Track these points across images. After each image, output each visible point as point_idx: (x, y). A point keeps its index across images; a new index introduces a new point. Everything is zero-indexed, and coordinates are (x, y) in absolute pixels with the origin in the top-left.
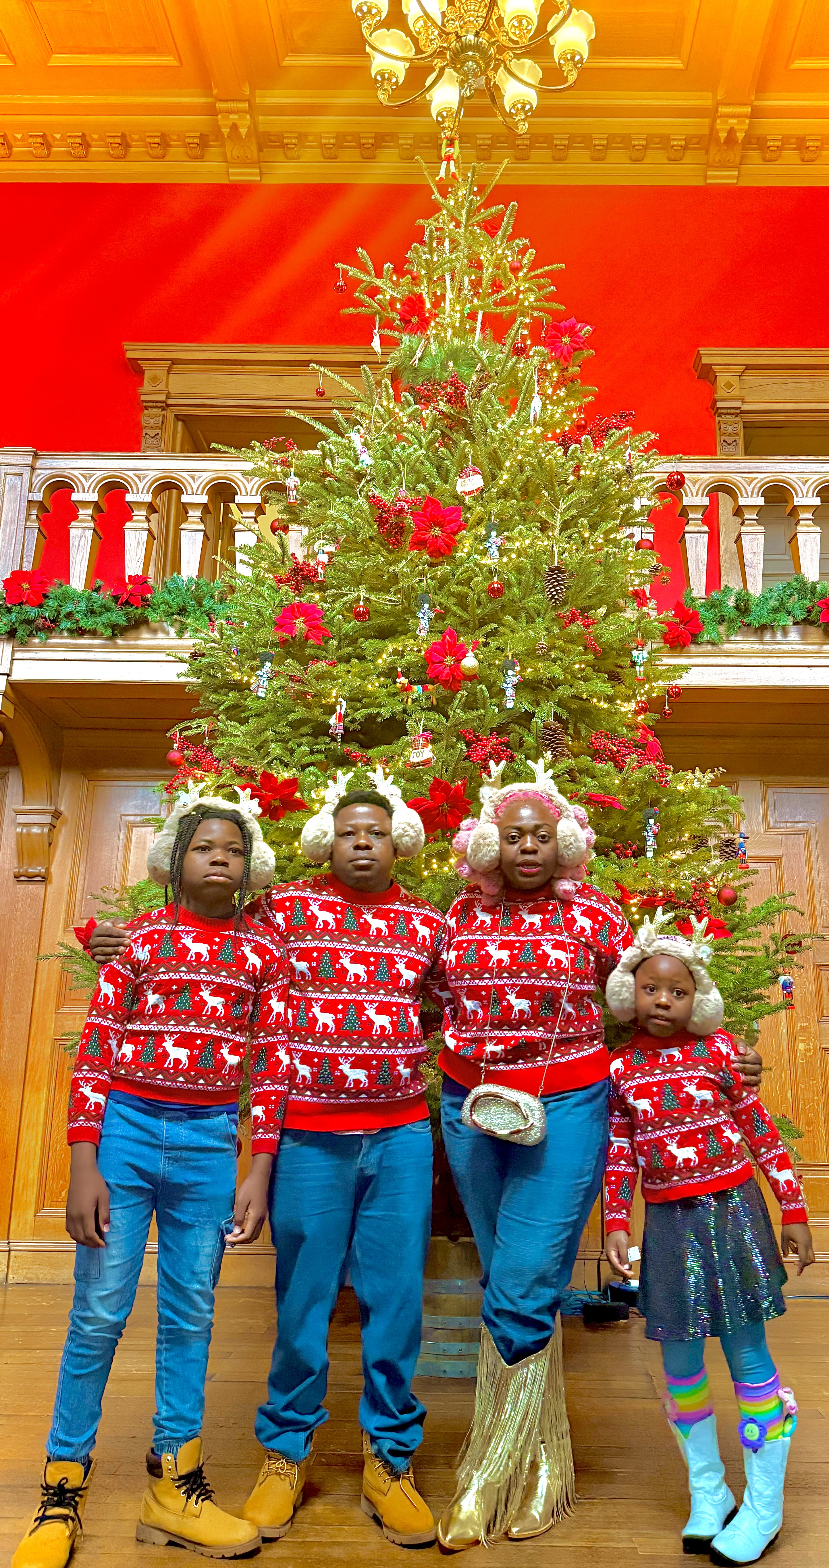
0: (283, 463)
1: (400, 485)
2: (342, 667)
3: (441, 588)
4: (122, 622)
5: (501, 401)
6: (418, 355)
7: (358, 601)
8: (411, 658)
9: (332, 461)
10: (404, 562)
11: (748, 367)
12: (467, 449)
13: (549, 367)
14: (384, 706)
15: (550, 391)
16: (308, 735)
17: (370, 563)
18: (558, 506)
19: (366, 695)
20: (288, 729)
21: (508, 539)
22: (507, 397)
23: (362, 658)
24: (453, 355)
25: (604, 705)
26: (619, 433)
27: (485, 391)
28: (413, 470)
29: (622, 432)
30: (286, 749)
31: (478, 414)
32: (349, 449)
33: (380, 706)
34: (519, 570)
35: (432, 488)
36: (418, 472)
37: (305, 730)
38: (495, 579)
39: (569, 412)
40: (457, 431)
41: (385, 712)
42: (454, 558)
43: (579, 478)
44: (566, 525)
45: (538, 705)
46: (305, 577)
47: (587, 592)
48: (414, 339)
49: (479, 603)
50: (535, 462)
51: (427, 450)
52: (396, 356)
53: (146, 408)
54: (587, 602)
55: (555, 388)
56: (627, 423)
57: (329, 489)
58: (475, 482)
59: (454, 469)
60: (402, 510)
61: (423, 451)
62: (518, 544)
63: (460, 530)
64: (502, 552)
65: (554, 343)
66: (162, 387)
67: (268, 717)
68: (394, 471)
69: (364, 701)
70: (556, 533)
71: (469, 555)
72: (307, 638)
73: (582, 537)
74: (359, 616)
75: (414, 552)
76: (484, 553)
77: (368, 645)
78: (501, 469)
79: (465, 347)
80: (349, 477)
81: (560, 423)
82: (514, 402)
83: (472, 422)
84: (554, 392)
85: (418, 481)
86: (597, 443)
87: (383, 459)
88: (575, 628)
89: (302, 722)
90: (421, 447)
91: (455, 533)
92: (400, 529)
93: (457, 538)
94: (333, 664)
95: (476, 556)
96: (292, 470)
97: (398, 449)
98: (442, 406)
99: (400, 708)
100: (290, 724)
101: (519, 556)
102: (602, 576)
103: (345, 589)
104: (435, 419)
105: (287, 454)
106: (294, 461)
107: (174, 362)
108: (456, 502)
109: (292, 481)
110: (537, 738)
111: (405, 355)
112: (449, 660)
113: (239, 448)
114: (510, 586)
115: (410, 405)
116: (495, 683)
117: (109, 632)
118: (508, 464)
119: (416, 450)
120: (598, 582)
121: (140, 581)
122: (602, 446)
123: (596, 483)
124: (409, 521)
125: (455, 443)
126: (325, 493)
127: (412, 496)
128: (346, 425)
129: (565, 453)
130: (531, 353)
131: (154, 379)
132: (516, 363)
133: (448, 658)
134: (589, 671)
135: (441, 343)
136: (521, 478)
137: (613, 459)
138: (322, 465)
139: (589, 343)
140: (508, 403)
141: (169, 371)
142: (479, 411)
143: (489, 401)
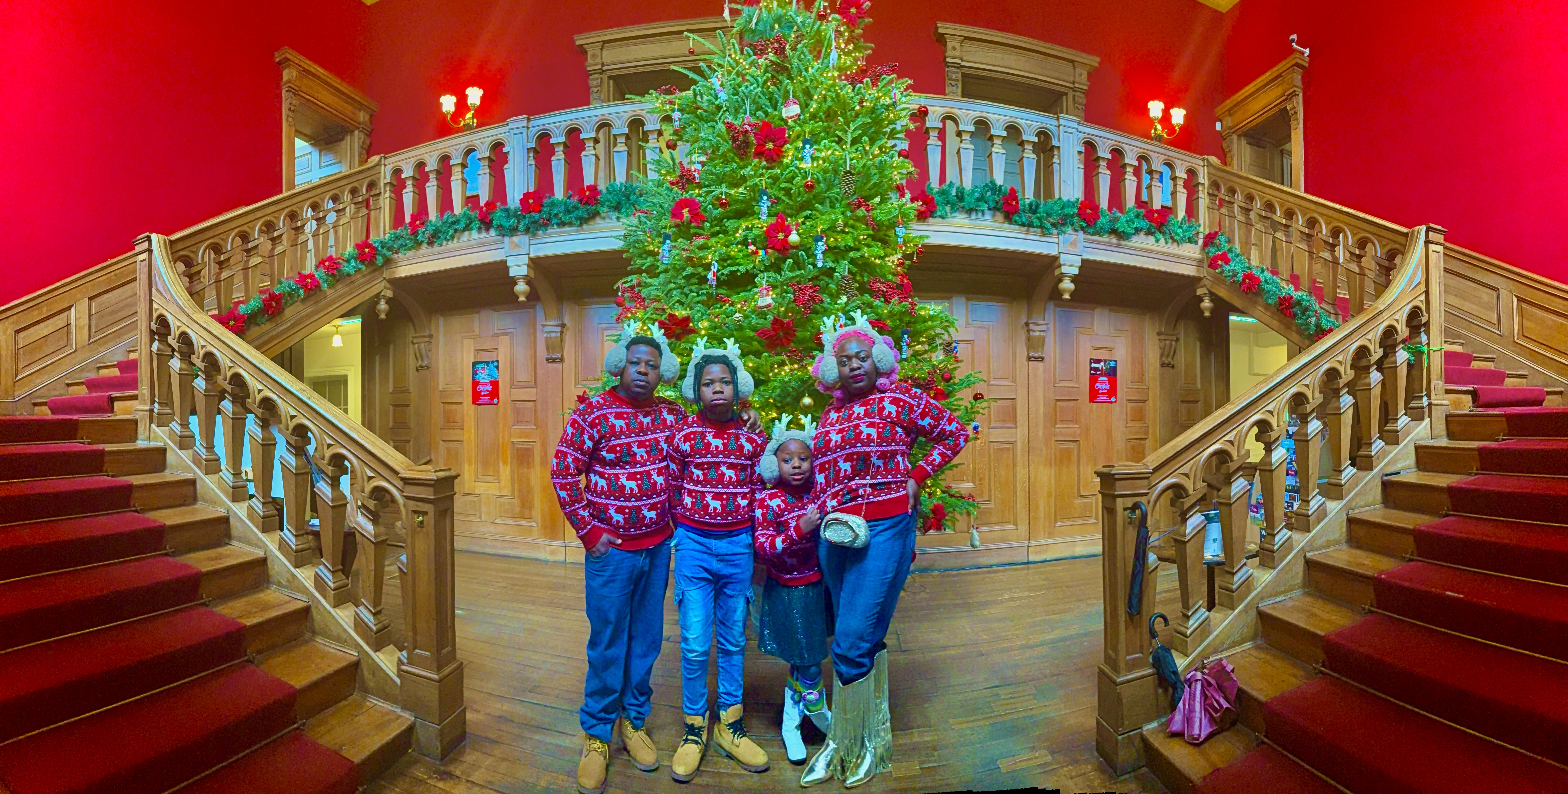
0: (671, 102)
1: (745, 113)
2: (713, 240)
3: (774, 184)
4: (586, 216)
5: (811, 52)
6: (754, 20)
7: (722, 194)
8: (756, 232)
9: (702, 98)
10: (750, 168)
11: (966, 38)
12: (788, 87)
13: (842, 29)
14: (742, 265)
15: (843, 46)
16: (695, 284)
17: (728, 169)
18: (849, 127)
19: (730, 257)
20: (683, 281)
21: (817, 150)
22: (815, 49)
23: (725, 232)
24: (779, 19)
25: (878, 261)
26: (889, 78)
27: (799, 46)
28: (754, 102)
29: (890, 77)
30: (682, 293)
31: (795, 62)
32: (711, 89)
33: (738, 264)
34: (825, 171)
35: (767, 114)
36: (757, 103)
37: (694, 280)
38: (809, 179)
39: (856, 60)
40: (782, 74)
41: (743, 269)
42: (782, 162)
43: (862, 106)
44: (855, 141)
45: (838, 262)
46: (688, 179)
47: (869, 185)
48: (751, 9)
49: (799, 194)
50: (834, 95)
51: (762, 88)
52: (740, 21)
53: (591, 75)
54: (868, 193)
55: (847, 44)
56: (893, 71)
57: (701, 118)
58: (794, 110)
59: (781, 100)
60: (747, 131)
61: (760, 89)
62: (823, 154)
63: (785, 144)
64: (813, 159)
65: (845, 13)
66: (598, 60)
67: (671, 273)
68: (741, 103)
69: (729, 262)
70: (848, 146)
71: (792, 161)
72: (691, 222)
73: (864, 148)
74: (722, 205)
75: (756, 161)
76: (802, 159)
77: (730, 224)
78: (811, 100)
79: (786, 14)
80: (712, 108)
81: (850, 67)
82: (820, 52)
83: (792, 68)
84: (846, 46)
85: (757, 110)
86: (874, 84)
87: (734, 95)
88: (861, 212)
89: (692, 275)
90: (758, 86)
91: (782, 146)
92: (747, 144)
93: (784, 149)
94: (708, 238)
95: (797, 162)
96: (676, 107)
97: (743, 88)
98: (771, 56)
99: (751, 266)
100: (684, 278)
101: (824, 162)
102: (877, 176)
103: (713, 188)
104: (767, 66)
105: (673, 96)
106: (677, 101)
107: (605, 42)
108: (783, 123)
109: (676, 115)
110: (837, 285)
111: (746, 21)
112: (781, 236)
113: (643, 95)
114: (819, 182)
115: (750, 56)
116: (810, 248)
117: (579, 222)
118: (816, 97)
119: (755, 88)
120: (875, 180)
121: (593, 189)
122: (877, 86)
123: (873, 110)
124: (752, 138)
125: (781, 82)
126: (697, 120)
127: (753, 120)
128: (709, 72)
129: (853, 90)
130: (830, 19)
131: (594, 55)
132: (820, 26)
133: (780, 234)
134: (869, 240)
135: (769, 11)
136: (825, 106)
137: (884, 95)
138: (695, 102)
139: (868, 13)
140: (815, 53)
141: (602, 49)
142: (796, 60)
143: (803, 53)
